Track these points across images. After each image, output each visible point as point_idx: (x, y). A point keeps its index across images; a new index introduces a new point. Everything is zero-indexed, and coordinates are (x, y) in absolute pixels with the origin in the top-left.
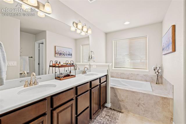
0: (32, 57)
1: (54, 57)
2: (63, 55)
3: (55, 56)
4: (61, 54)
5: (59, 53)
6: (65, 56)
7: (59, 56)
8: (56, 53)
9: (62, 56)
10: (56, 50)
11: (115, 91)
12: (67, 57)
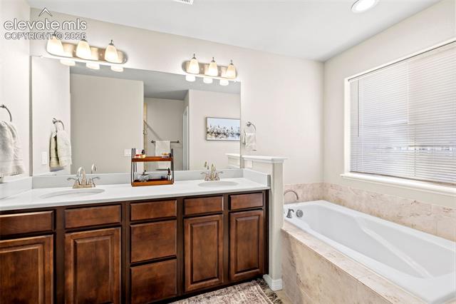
0: (178, 142)
1: (204, 141)
2: (225, 136)
3: (206, 139)
4: (219, 134)
5: (215, 131)
6: (230, 138)
7: (214, 138)
8: (208, 133)
9: (222, 139)
10: (209, 126)
11: (290, 247)
12: (233, 139)
